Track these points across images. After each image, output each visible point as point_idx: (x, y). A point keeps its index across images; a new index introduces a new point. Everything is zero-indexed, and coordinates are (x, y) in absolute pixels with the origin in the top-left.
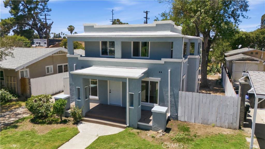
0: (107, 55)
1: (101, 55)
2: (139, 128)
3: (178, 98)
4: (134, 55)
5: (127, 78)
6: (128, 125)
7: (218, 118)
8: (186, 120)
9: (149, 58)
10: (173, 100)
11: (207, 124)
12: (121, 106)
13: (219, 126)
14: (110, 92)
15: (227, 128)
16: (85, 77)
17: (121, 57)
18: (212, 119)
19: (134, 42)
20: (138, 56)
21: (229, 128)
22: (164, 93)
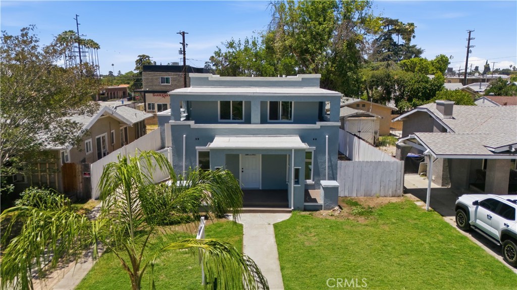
0: (230, 119)
1: (219, 120)
2: (306, 209)
3: (336, 169)
4: (270, 119)
5: (292, 150)
6: (292, 208)
7: (382, 187)
8: (347, 194)
9: (292, 121)
10: (331, 172)
11: (370, 196)
12: (261, 188)
13: (383, 196)
14: (242, 171)
15: (391, 196)
16: (229, 153)
17: (260, 122)
18: (375, 189)
19: (271, 102)
20: (277, 119)
21: (394, 195)
22: (319, 165)
